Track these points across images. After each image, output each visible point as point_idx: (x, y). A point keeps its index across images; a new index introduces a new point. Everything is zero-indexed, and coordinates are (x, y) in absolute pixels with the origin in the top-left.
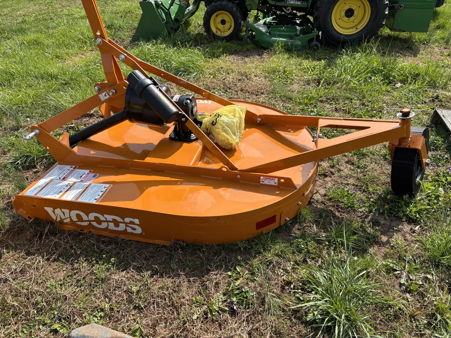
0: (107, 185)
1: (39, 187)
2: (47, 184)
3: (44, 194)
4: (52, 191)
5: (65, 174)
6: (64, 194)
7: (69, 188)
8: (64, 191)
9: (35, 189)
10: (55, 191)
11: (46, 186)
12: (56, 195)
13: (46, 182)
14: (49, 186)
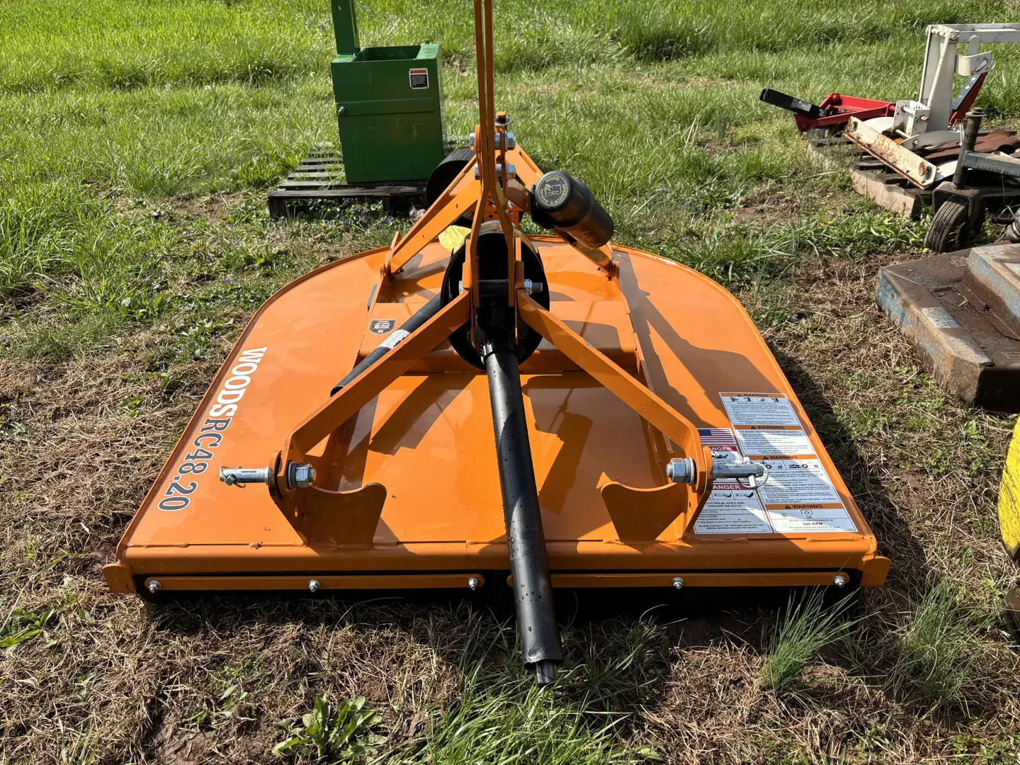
0: (726, 400)
1: (809, 518)
2: (787, 507)
3: (824, 491)
4: (804, 482)
5: (728, 492)
6: (796, 457)
7: (773, 458)
8: (789, 462)
9: (820, 521)
10: (798, 478)
11: (796, 507)
12: (811, 468)
13: (784, 515)
14: (793, 499)
